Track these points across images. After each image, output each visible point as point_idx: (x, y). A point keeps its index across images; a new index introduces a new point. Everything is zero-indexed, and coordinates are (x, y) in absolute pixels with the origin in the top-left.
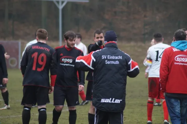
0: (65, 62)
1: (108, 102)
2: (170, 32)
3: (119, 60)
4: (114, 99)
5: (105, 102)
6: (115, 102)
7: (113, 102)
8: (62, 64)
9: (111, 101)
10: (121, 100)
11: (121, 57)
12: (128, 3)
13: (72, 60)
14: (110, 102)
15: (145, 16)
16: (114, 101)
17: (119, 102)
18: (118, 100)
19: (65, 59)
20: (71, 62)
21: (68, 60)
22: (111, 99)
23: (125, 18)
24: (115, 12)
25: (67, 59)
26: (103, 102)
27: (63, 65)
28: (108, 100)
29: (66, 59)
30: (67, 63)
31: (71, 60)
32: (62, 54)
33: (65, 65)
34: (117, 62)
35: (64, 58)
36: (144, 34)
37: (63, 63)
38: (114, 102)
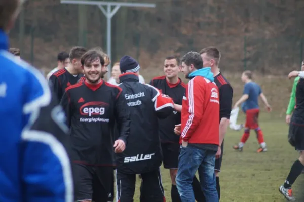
0: (90, 115)
1: (134, 161)
2: (287, 57)
3: (140, 99)
4: (142, 155)
5: (131, 161)
6: (145, 159)
7: (141, 159)
8: (86, 120)
9: (139, 158)
10: (153, 154)
11: (142, 94)
12: (219, 8)
13: (104, 109)
14: (137, 160)
15: (247, 31)
16: (143, 157)
17: (151, 158)
18: (149, 155)
19: (90, 109)
20: (103, 113)
21: (96, 110)
22: (138, 156)
23: (214, 34)
24: (198, 24)
25: (94, 108)
26: (128, 161)
27: (87, 122)
28: (135, 157)
29: (92, 109)
30: (95, 116)
31: (101, 109)
32: (81, 100)
33: (90, 120)
34: (139, 103)
35: (88, 107)
36: (246, 60)
37: (87, 116)
38: (143, 159)
